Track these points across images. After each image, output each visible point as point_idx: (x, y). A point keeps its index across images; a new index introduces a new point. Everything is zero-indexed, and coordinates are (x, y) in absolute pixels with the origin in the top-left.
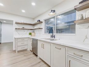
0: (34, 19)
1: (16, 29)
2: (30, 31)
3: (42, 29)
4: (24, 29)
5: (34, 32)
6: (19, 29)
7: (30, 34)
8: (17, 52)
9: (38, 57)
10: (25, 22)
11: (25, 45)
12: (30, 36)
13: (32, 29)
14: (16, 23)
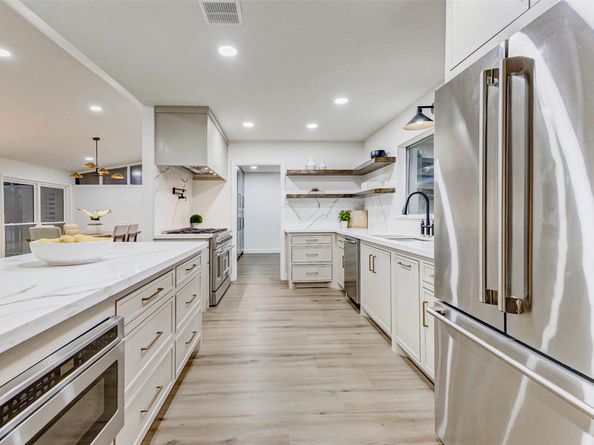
0: (362, 143)
1: (289, 196)
2: (346, 205)
3: (393, 191)
4: (316, 196)
5: (362, 207)
6: (298, 196)
7: (345, 217)
8: (291, 286)
9: (362, 313)
10: (321, 167)
11: (322, 264)
12: (342, 228)
13: (351, 196)
14: (290, 174)
